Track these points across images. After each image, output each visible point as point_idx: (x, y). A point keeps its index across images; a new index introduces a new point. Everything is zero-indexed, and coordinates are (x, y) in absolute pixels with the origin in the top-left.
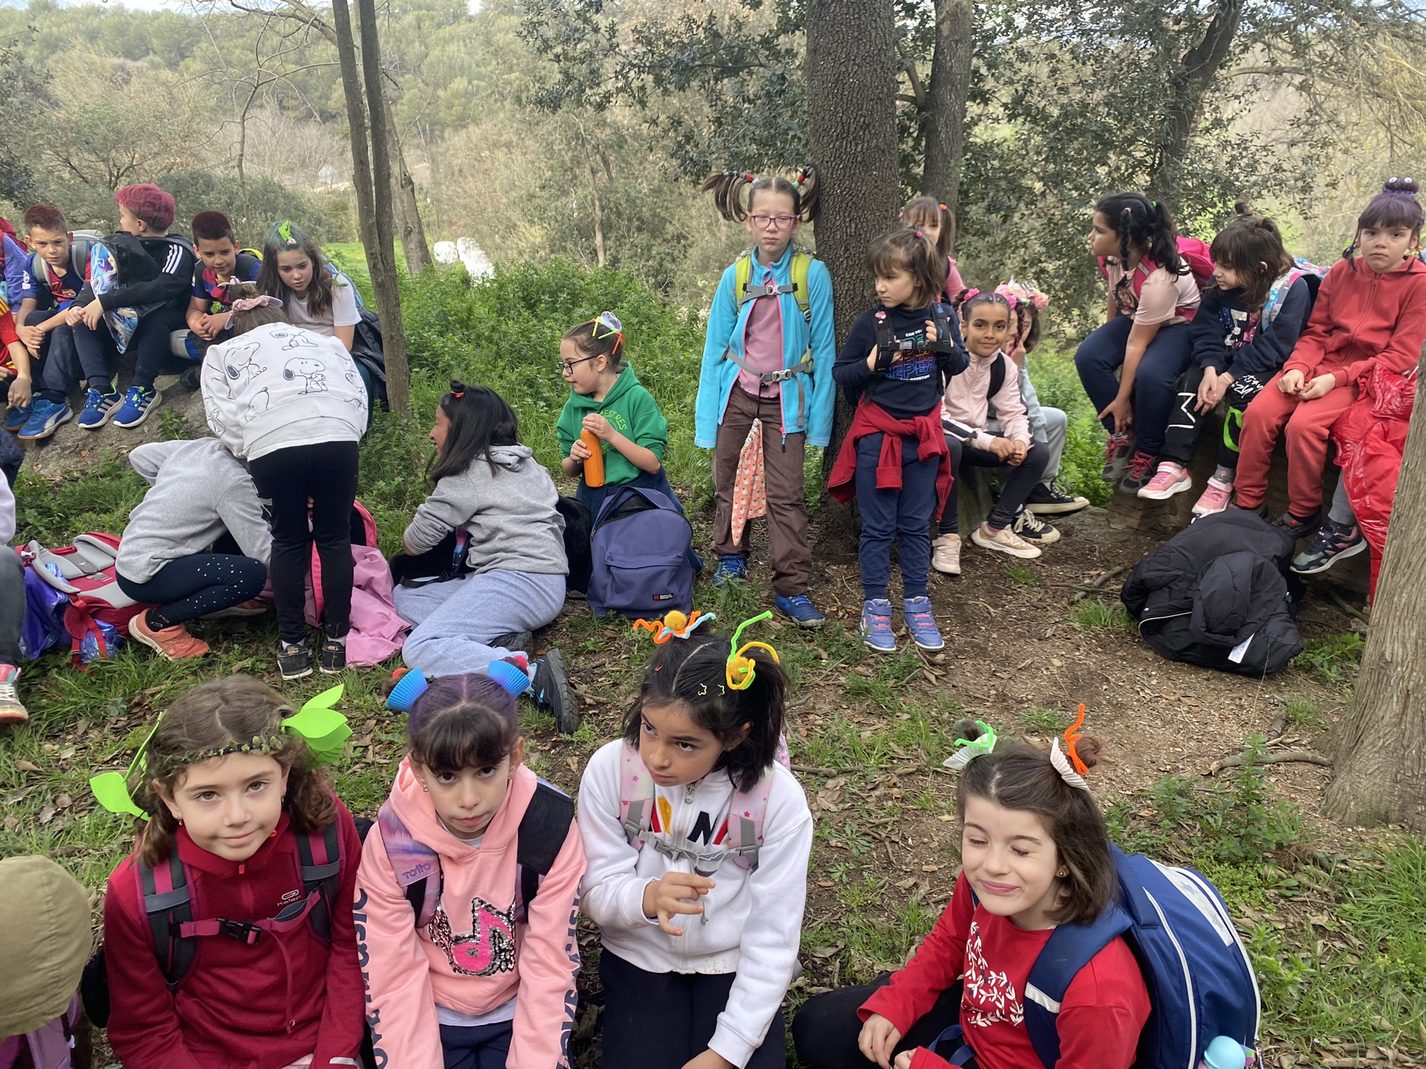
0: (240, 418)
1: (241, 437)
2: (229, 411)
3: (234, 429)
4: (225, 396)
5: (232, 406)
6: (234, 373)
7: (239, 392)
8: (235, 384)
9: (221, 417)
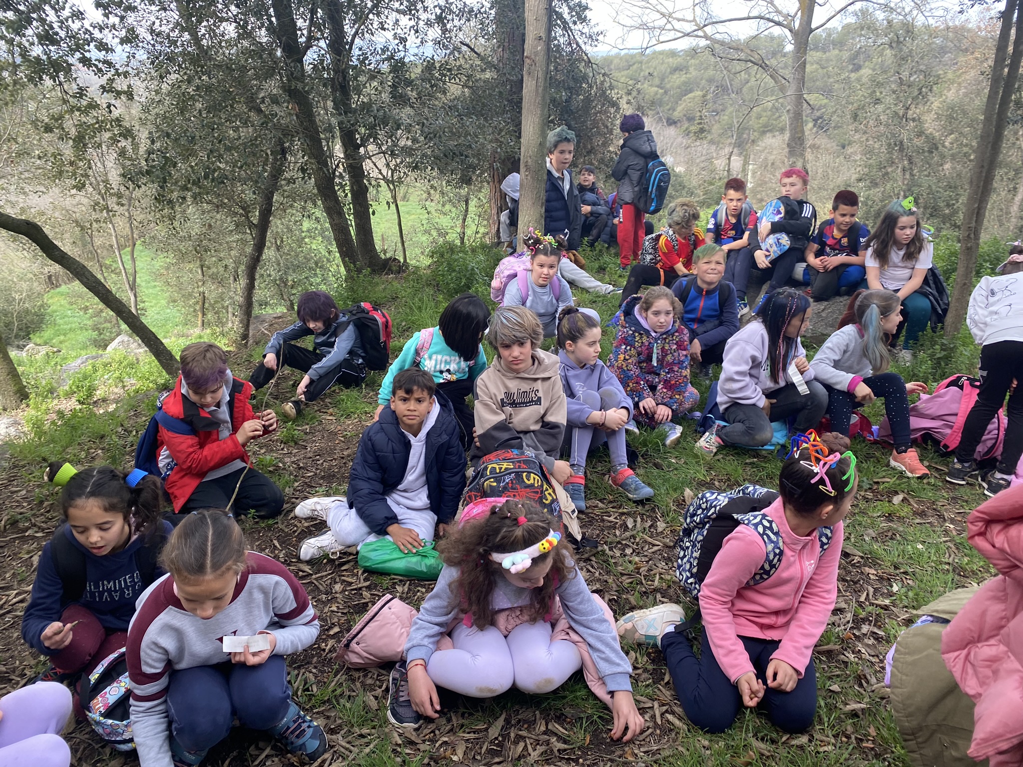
0: (988, 319)
1: (984, 331)
2: (983, 315)
3: (981, 325)
4: (983, 306)
5: (986, 313)
6: (993, 293)
7: (993, 304)
8: (991, 300)
9: (976, 318)
